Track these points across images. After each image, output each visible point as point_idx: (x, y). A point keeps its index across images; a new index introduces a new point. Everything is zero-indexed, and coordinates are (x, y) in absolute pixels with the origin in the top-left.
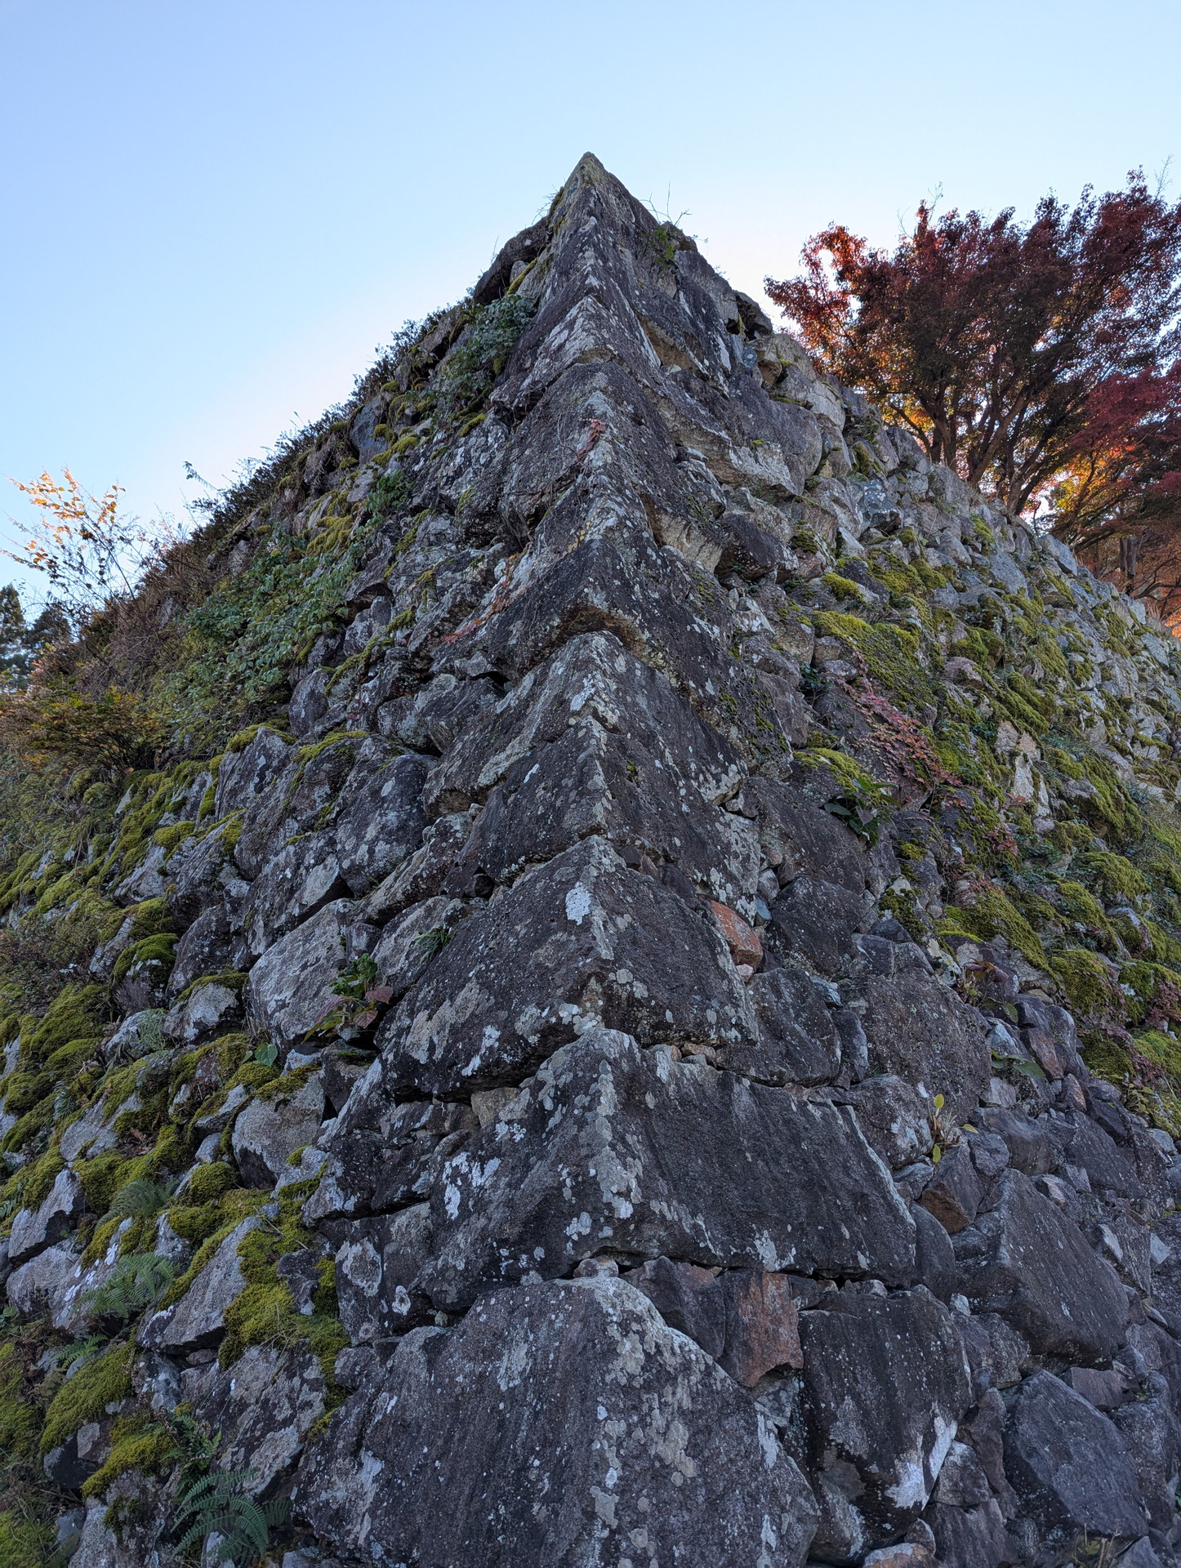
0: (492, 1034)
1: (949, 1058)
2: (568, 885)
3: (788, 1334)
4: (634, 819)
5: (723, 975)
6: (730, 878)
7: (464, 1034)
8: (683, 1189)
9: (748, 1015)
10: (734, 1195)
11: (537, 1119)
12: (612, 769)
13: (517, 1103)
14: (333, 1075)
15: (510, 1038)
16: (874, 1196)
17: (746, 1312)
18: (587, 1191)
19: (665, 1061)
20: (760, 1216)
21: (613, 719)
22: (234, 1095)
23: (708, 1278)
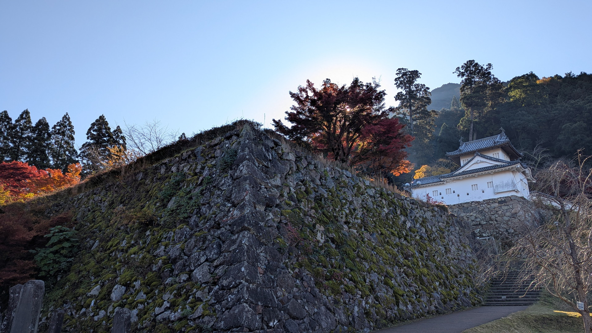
0: (234, 283)
1: (288, 285)
2: (242, 267)
3: (261, 311)
4: (249, 259)
5: (258, 276)
6: (261, 264)
7: (230, 283)
8: (252, 297)
9: (261, 281)
10: (257, 298)
11: (238, 291)
12: (247, 252)
13: (236, 290)
14: (210, 287)
15: (236, 283)
16: (273, 300)
17: (257, 308)
18: (243, 297)
19: (251, 286)
20: (259, 301)
21: (247, 244)
22: (195, 290)
23: (254, 305)
